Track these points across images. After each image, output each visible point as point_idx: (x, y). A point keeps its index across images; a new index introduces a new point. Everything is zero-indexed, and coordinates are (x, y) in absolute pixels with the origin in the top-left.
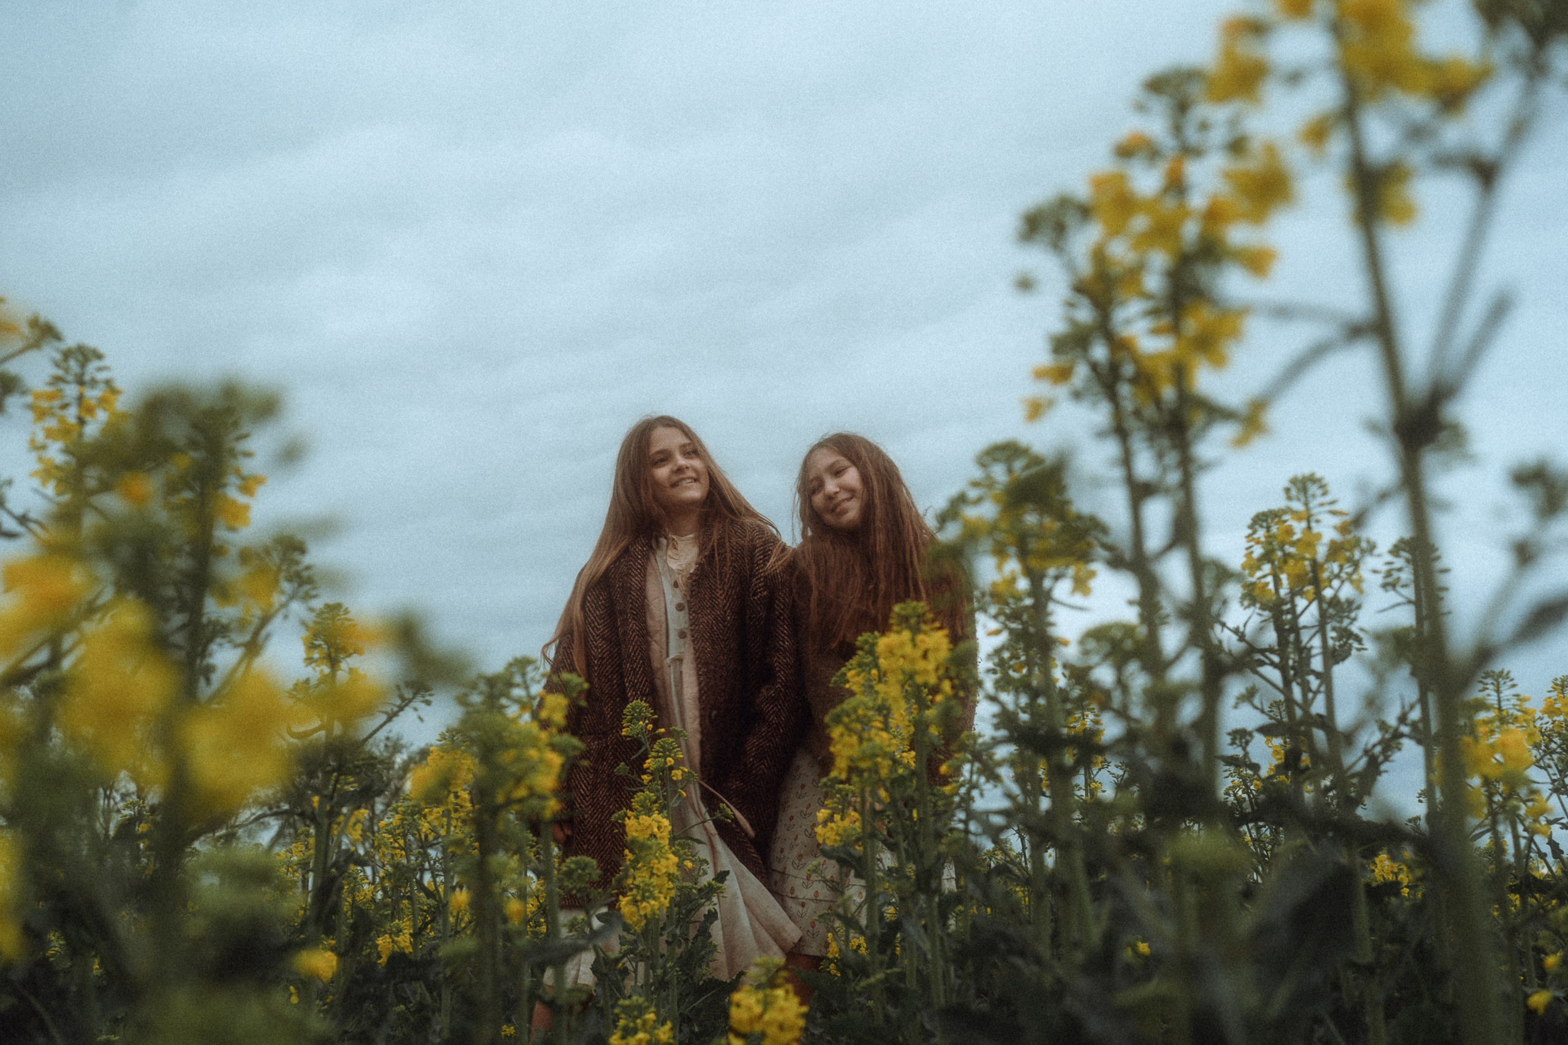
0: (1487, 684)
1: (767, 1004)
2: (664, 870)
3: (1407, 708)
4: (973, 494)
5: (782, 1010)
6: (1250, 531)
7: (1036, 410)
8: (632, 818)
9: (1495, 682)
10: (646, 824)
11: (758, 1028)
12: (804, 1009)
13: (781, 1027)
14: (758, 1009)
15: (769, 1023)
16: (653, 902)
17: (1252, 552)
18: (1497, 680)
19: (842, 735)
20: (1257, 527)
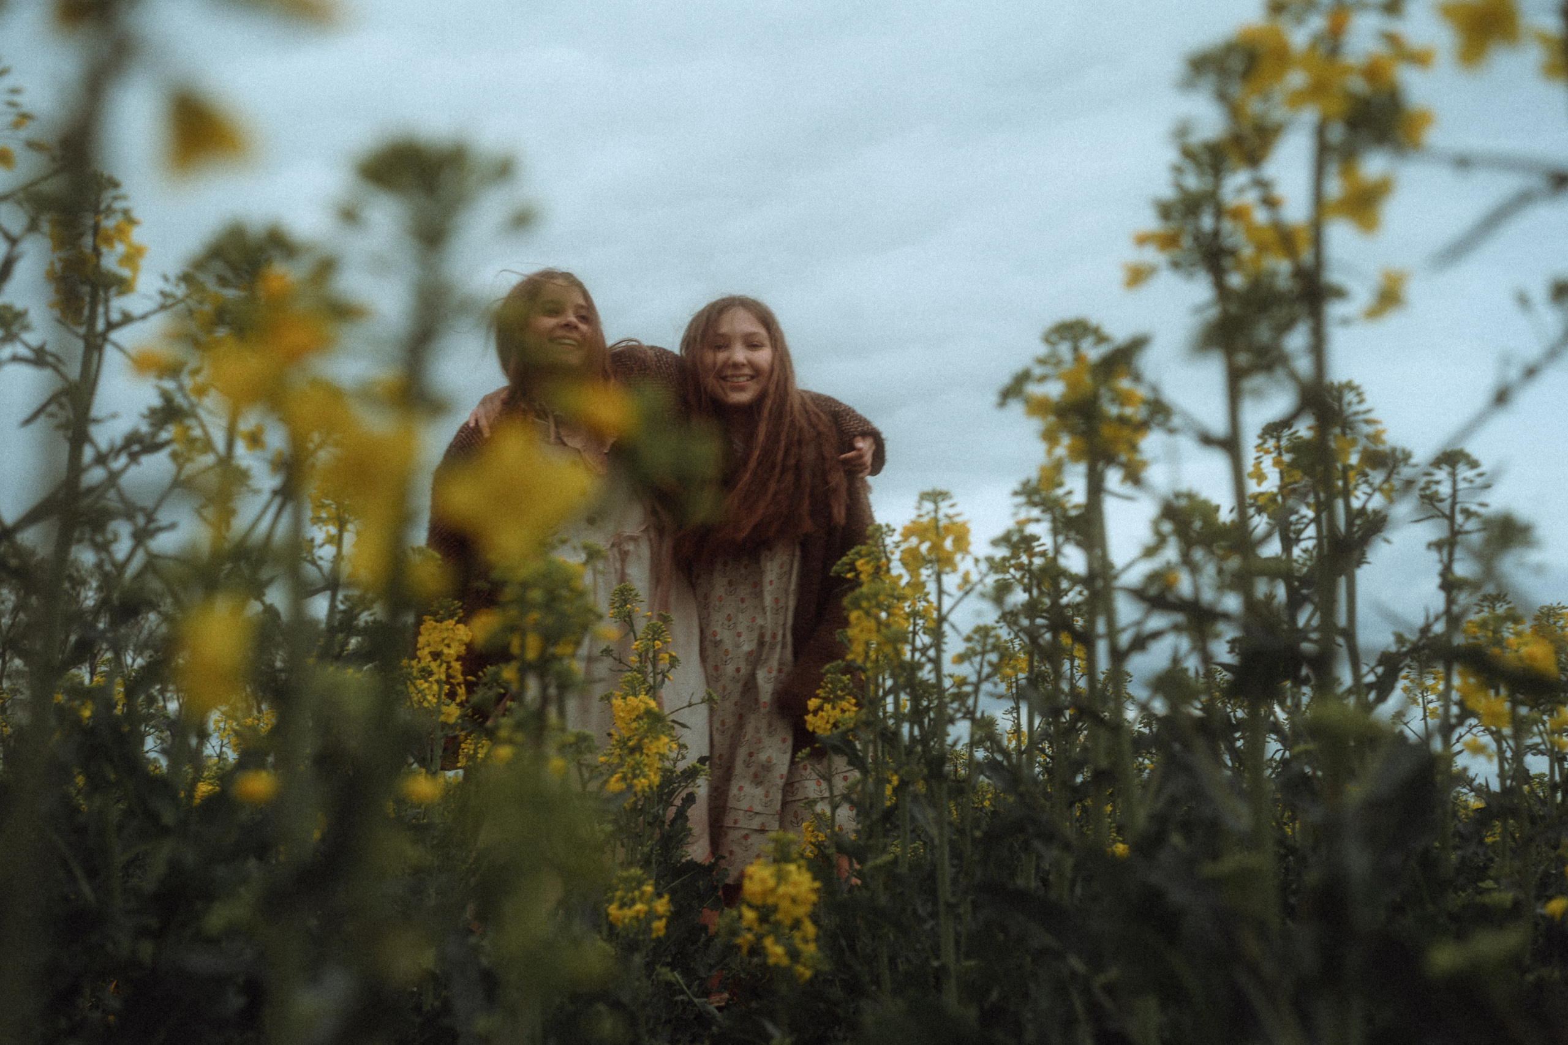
0: (1483, 607)
1: (781, 877)
2: (655, 750)
3: (1432, 619)
4: (1038, 371)
5: (795, 884)
6: (1260, 441)
7: (1137, 276)
8: (619, 698)
9: (1491, 605)
10: (635, 705)
11: (770, 900)
12: (817, 885)
13: (794, 901)
14: (771, 882)
15: (783, 896)
16: (643, 780)
17: (1261, 462)
18: (1492, 603)
19: (858, 618)
20: (1266, 436)
